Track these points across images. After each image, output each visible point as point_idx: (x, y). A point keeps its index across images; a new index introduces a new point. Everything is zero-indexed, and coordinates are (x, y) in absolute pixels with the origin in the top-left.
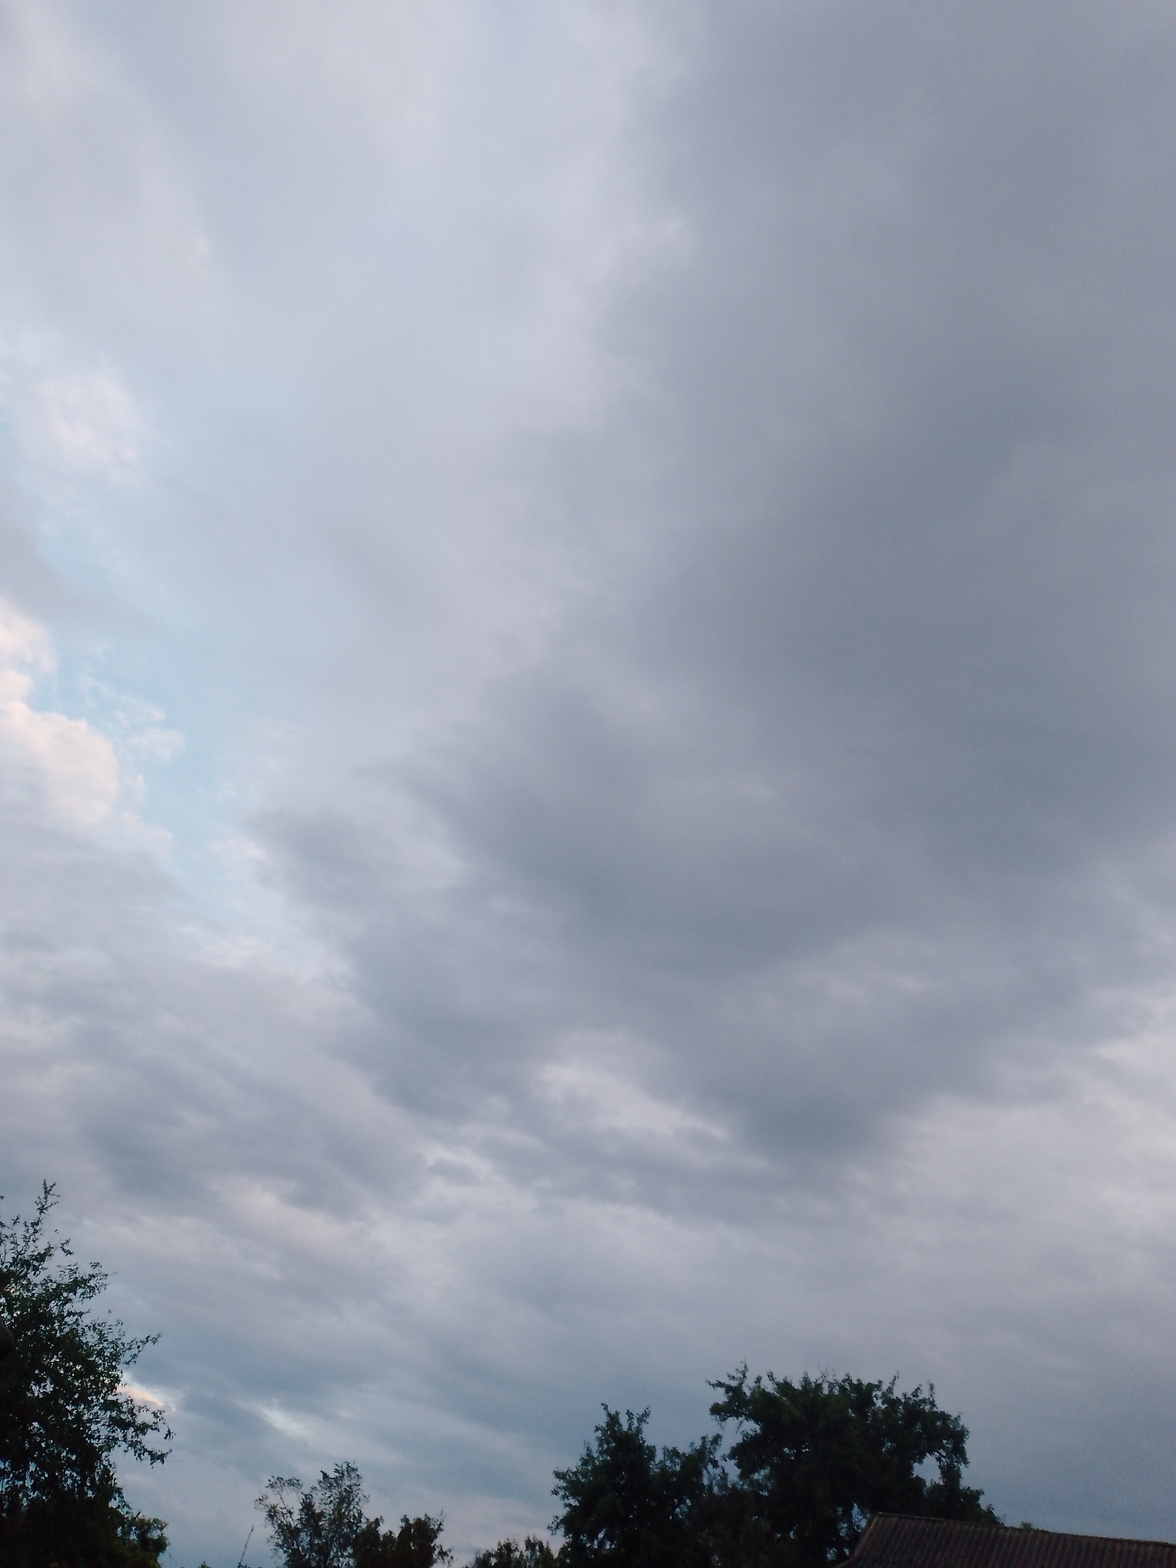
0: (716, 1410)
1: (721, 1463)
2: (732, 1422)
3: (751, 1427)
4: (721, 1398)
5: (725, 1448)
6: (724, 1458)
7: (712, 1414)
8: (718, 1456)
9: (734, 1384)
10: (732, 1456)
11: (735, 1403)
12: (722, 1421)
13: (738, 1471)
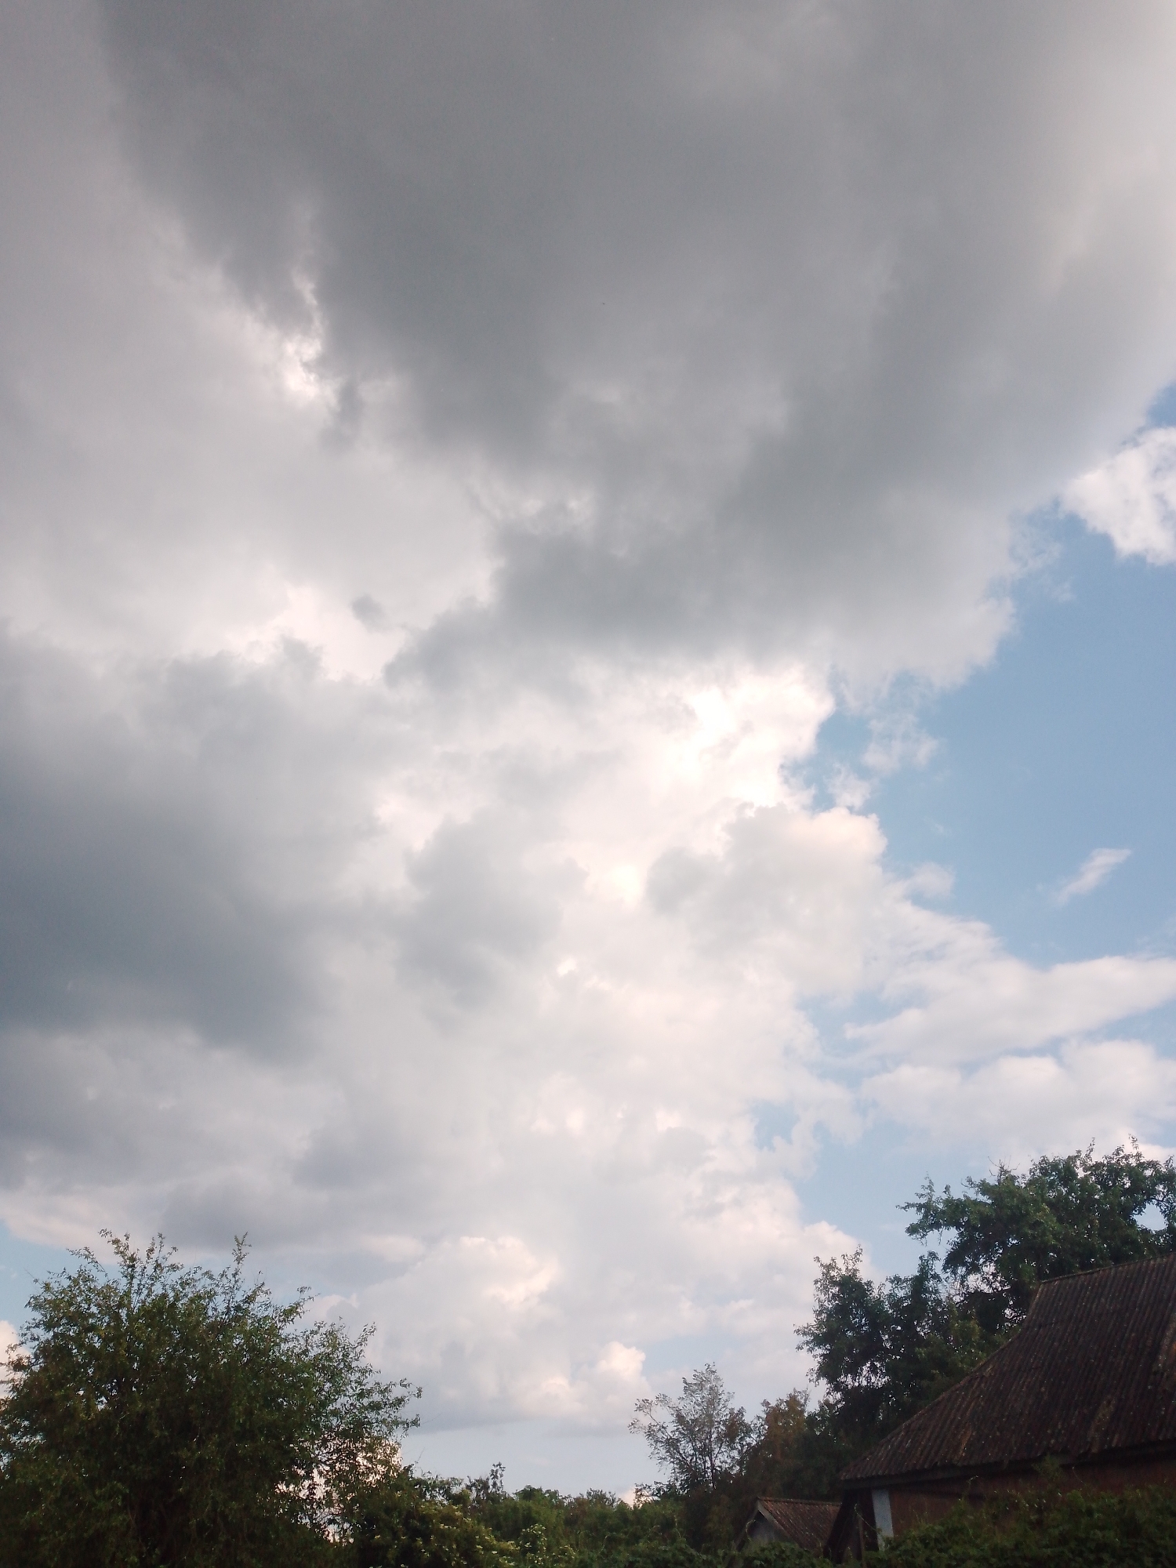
3: (954, 1234)
5: (939, 1261)
6: (942, 1271)
7: (910, 1235)
8: (937, 1270)
10: (949, 1264)
12: (924, 1238)
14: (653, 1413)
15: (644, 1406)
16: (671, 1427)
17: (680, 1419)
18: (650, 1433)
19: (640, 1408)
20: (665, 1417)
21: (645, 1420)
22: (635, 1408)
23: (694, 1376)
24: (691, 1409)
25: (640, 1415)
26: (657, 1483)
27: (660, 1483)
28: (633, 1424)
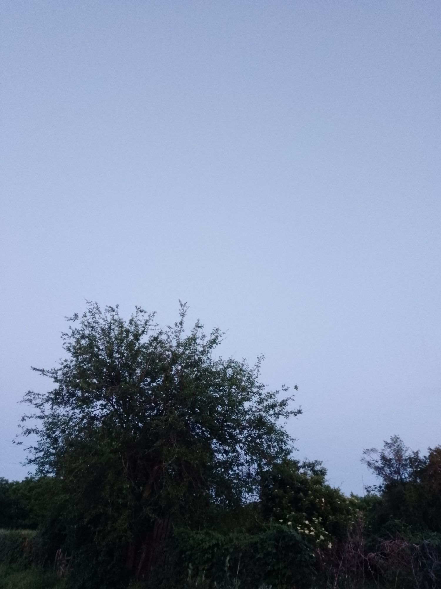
14: (371, 455)
15: (367, 452)
16: (380, 462)
17: (383, 458)
18: (369, 464)
19: (365, 453)
20: (376, 457)
21: (368, 459)
22: (363, 452)
23: (391, 439)
24: (390, 454)
25: (365, 456)
26: (375, 485)
27: (376, 486)
28: (362, 460)
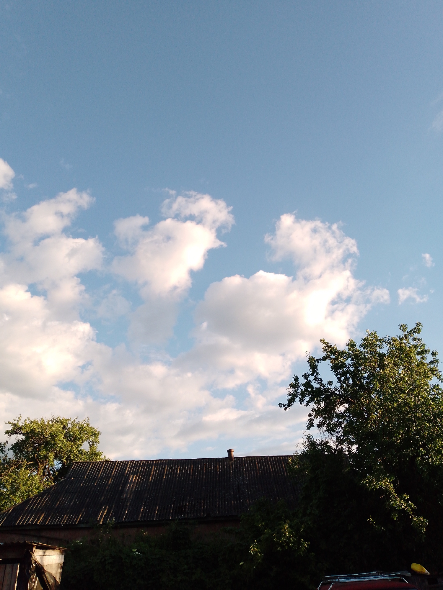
0: (7, 432)
1: (7, 452)
2: (14, 436)
3: (21, 437)
4: (10, 428)
5: (9, 446)
6: (9, 449)
7: (5, 434)
8: (5, 449)
9: (15, 422)
10: (12, 448)
11: (15, 430)
12: (9, 436)
13: (14, 454)
